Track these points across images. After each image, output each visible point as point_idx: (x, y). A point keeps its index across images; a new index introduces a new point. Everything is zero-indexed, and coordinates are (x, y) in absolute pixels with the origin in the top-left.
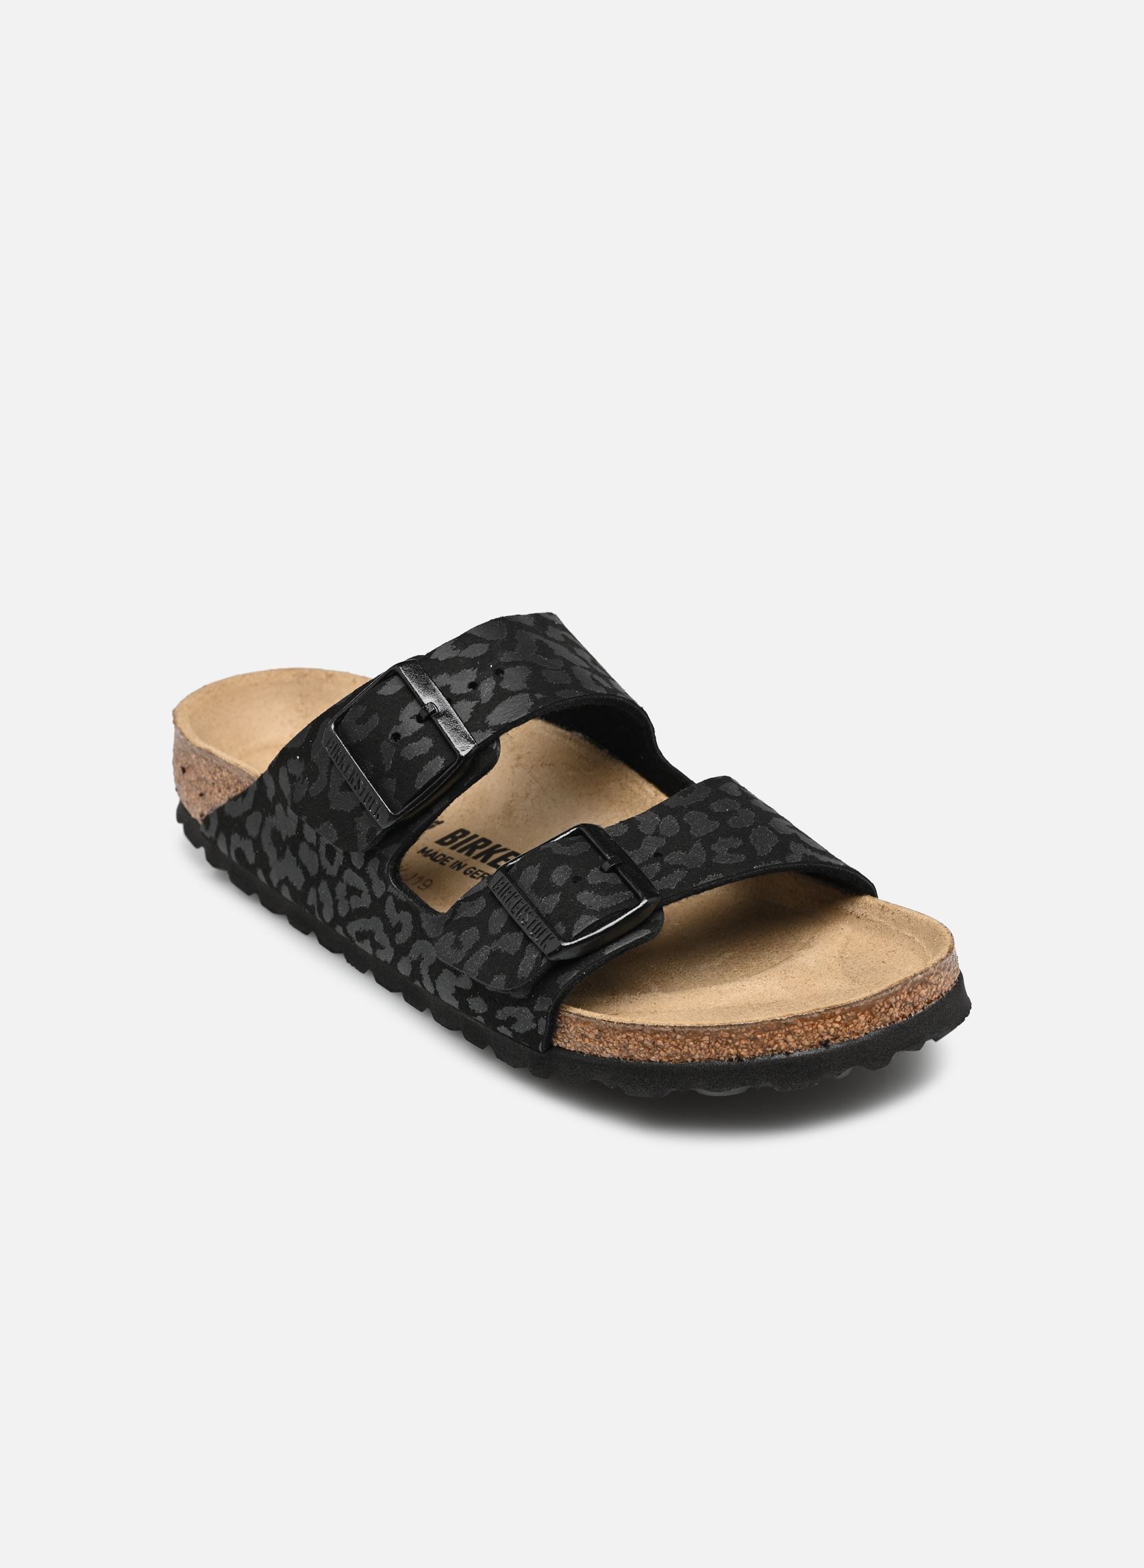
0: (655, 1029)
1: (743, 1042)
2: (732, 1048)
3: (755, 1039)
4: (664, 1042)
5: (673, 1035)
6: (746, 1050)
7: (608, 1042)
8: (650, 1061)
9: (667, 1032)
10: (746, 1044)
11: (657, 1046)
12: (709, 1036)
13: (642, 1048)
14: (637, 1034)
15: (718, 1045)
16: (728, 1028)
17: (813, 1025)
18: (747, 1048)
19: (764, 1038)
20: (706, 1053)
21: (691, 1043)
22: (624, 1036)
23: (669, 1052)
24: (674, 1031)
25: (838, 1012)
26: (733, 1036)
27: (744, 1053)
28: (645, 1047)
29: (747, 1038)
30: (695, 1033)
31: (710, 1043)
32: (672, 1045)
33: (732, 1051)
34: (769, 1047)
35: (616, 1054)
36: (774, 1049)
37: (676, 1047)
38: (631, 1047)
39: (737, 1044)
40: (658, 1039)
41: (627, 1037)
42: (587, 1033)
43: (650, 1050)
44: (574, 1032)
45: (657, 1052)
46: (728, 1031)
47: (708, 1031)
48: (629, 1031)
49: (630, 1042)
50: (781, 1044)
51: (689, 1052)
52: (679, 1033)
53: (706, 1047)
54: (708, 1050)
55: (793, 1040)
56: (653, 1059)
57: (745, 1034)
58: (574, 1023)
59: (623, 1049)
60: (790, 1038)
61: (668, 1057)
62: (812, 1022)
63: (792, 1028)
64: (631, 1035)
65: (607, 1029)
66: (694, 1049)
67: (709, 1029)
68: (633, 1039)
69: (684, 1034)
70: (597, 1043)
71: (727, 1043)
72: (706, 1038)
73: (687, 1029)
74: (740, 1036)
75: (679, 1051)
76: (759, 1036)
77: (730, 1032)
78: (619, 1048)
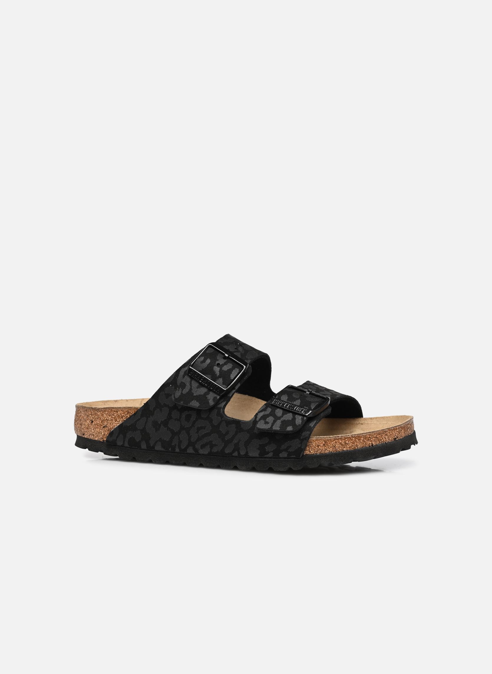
0: (345, 437)
1: (373, 439)
2: (370, 442)
3: (377, 437)
4: (348, 442)
5: (352, 438)
6: (374, 442)
7: (328, 446)
8: (344, 450)
9: (350, 438)
10: (374, 440)
11: (346, 444)
12: (363, 437)
13: (341, 446)
14: (339, 440)
15: (366, 440)
16: (369, 434)
17: (392, 432)
18: (374, 441)
19: (379, 437)
20: (362, 444)
21: (358, 441)
22: (334, 442)
23: (350, 445)
24: (352, 437)
25: (398, 428)
26: (371, 436)
27: (374, 443)
28: (342, 445)
29: (374, 437)
30: (359, 437)
31: (363, 440)
32: (351, 443)
33: (370, 443)
34: (381, 440)
35: (331, 450)
36: (382, 441)
37: (353, 443)
38: (337, 445)
39: (372, 440)
40: (347, 441)
41: (336, 442)
42: (320, 444)
43: (343, 446)
44: (315, 445)
45: (346, 446)
46: (369, 435)
47: (363, 435)
48: (337, 439)
49: (337, 444)
50: (384, 439)
51: (357, 444)
52: (354, 438)
53: (362, 441)
54: (363, 443)
55: (387, 438)
56: (344, 449)
57: (374, 436)
58: (315, 442)
59: (333, 447)
60: (386, 436)
61: (350, 447)
62: (391, 431)
63: (387, 433)
64: (337, 441)
65: (328, 440)
66: (358, 443)
67: (363, 434)
68: (338, 443)
69: (356, 438)
70: (324, 447)
71: (369, 440)
72: (362, 438)
73: (356, 435)
74: (372, 436)
75: (353, 444)
76: (378, 436)
77: (370, 435)
78: (332, 447)
